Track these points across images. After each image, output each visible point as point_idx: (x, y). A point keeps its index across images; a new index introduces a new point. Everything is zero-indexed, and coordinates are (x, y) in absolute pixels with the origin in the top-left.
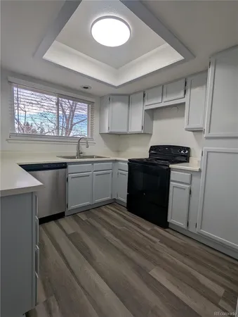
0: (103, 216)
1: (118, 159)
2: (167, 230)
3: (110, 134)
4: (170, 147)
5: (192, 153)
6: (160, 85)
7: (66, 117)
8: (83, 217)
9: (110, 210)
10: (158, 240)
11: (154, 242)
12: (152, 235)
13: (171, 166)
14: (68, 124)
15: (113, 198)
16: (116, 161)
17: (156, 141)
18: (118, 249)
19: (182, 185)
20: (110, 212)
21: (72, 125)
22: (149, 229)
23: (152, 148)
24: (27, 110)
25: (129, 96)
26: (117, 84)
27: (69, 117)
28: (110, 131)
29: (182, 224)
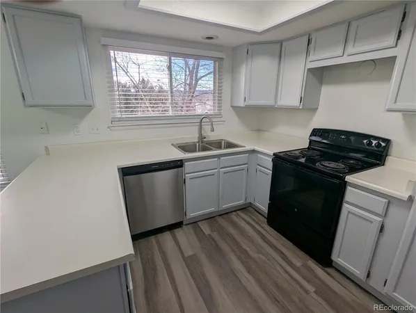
0: (232, 230)
1: (257, 148)
2: (330, 270)
3: (247, 107)
4: (348, 134)
5: (394, 150)
6: (344, 22)
7: (189, 68)
8: (205, 228)
9: (241, 220)
10: (311, 289)
11: (307, 292)
12: (304, 278)
13: (349, 178)
14: (191, 79)
15: (248, 201)
16: (254, 151)
17: (323, 120)
18: (250, 294)
19: (367, 214)
20: (243, 224)
21: (197, 80)
22: (299, 264)
23: (315, 132)
24: (140, 62)
25: (281, 43)
26: (260, 28)
27: (193, 68)
28: (246, 103)
29: (358, 272)
